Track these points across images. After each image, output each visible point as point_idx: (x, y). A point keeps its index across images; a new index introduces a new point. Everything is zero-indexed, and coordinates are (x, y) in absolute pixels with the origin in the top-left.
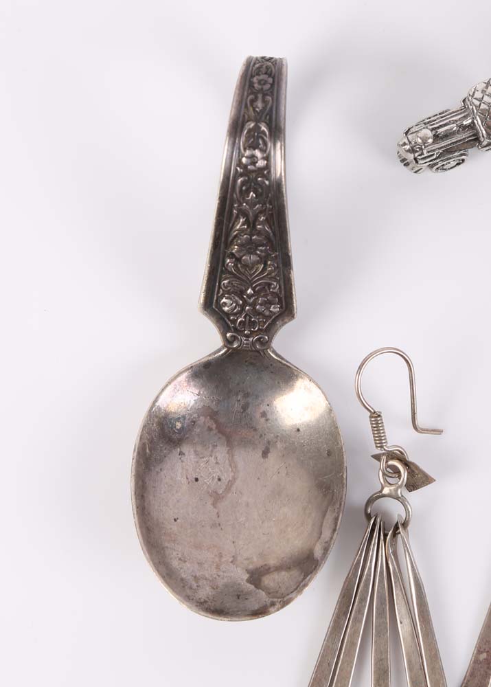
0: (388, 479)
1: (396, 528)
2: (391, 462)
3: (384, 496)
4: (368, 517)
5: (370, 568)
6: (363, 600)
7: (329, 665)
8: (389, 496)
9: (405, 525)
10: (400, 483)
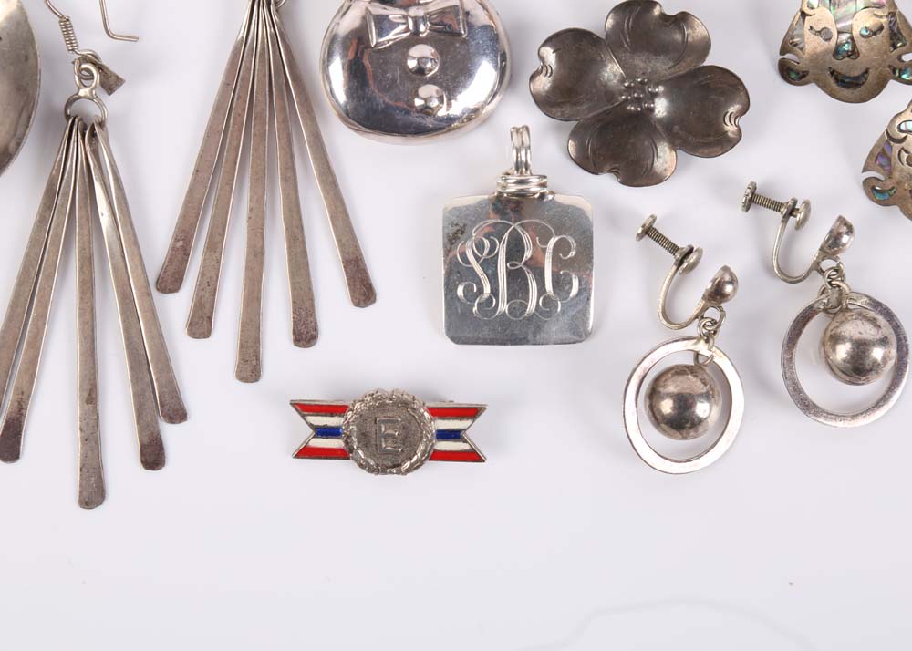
0: (83, 81)
1: (93, 129)
2: (84, 66)
3: (80, 98)
4: (68, 117)
5: (71, 165)
6: (66, 194)
7: (37, 255)
8: (85, 97)
9: (102, 124)
10: (94, 85)
